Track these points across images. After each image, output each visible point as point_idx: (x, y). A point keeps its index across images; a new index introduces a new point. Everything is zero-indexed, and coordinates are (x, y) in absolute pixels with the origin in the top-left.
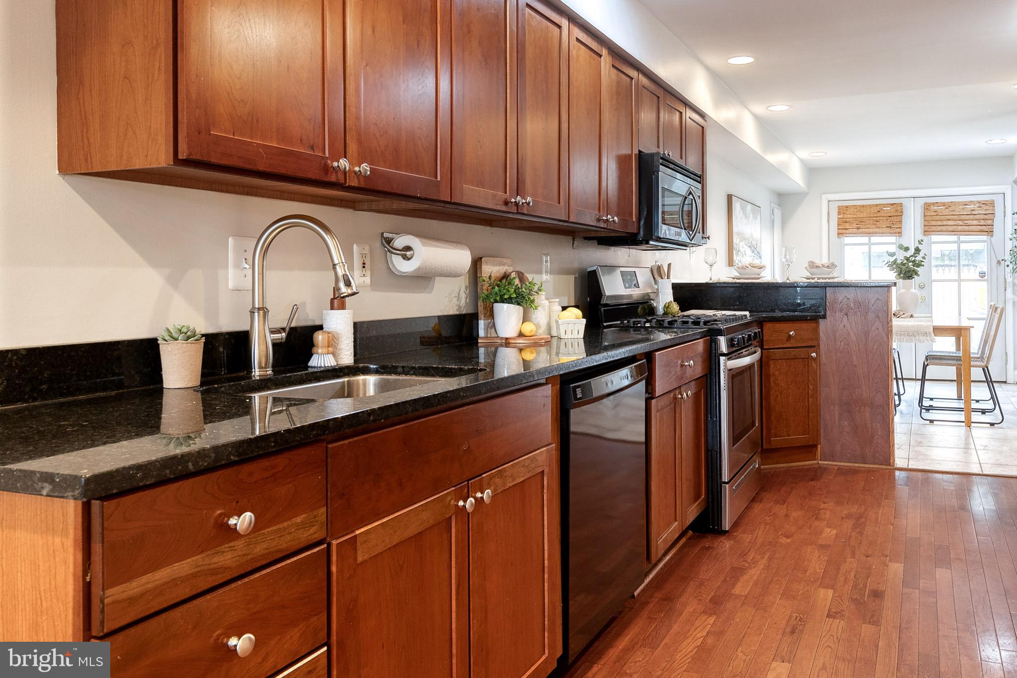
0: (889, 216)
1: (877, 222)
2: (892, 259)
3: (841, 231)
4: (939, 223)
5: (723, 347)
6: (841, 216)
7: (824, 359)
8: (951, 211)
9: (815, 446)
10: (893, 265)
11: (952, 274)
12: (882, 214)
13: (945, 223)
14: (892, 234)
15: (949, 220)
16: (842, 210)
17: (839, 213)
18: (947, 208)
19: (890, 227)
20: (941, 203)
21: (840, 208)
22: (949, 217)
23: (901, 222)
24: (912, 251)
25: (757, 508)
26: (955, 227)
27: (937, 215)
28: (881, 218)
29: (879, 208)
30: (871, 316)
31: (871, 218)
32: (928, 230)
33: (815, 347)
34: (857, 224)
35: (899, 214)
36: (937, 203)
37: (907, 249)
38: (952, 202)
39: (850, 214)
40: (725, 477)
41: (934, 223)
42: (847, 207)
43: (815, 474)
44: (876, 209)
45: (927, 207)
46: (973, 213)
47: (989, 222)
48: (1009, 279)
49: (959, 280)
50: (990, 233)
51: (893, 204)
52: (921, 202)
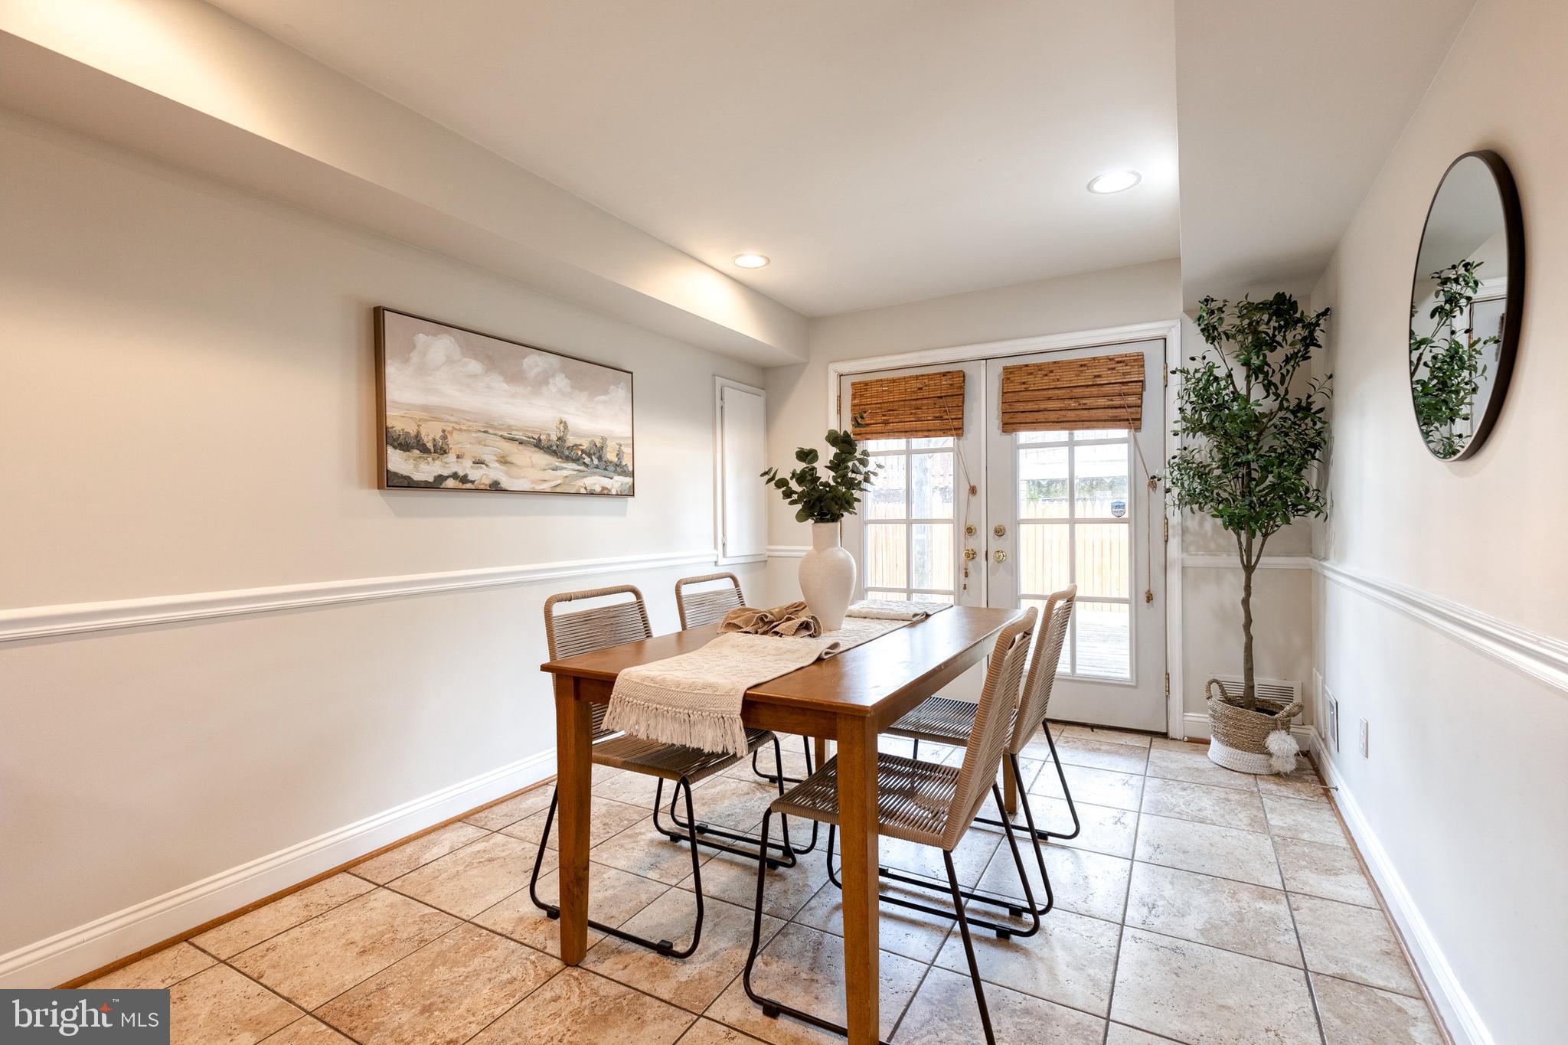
0: (939, 397)
1: (918, 409)
3: (859, 429)
6: (861, 402)
8: (1054, 381)
12: (926, 394)
13: (1043, 405)
14: (944, 432)
15: (1050, 399)
16: (861, 390)
17: (858, 396)
18: (1046, 375)
19: (940, 418)
20: (1034, 365)
21: (859, 386)
22: (1050, 393)
23: (961, 407)
26: (1063, 413)
27: (1027, 390)
28: (925, 402)
29: (922, 382)
31: (908, 403)
32: (1012, 420)
34: (883, 415)
35: (956, 391)
36: (1027, 366)
38: (1055, 362)
39: (872, 397)
41: (1021, 407)
42: (866, 384)
44: (915, 385)
45: (1009, 373)
46: (1099, 381)
47: (1132, 400)
48: (1175, 519)
49: (1072, 521)
50: (1134, 422)
51: (944, 374)
52: (998, 367)
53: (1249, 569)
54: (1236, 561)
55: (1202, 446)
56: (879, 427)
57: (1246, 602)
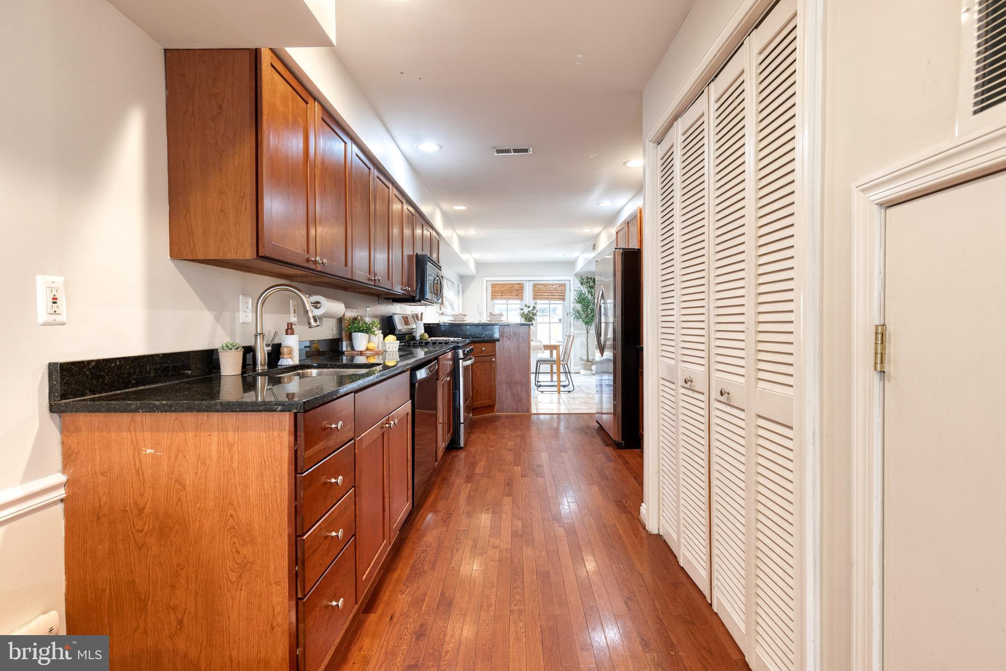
0: (516, 290)
1: (510, 292)
2: (522, 312)
3: (493, 297)
4: (541, 294)
5: (461, 355)
6: (493, 289)
7: (498, 362)
8: (545, 288)
9: (494, 406)
10: (523, 315)
11: (546, 319)
12: (512, 288)
13: (543, 294)
14: (518, 299)
15: (544, 292)
16: (494, 286)
17: (492, 287)
18: (544, 286)
19: (517, 295)
20: (541, 283)
21: (492, 285)
23: (522, 293)
24: (531, 308)
25: (473, 437)
26: (547, 296)
27: (539, 290)
28: (512, 291)
29: (512, 285)
30: (521, 340)
31: (507, 290)
32: (536, 297)
33: (494, 356)
34: (501, 294)
35: (521, 288)
36: (539, 283)
37: (529, 307)
38: (546, 284)
39: (496, 288)
40: (462, 421)
41: (538, 294)
42: (496, 284)
43: (494, 419)
44: (510, 286)
45: (535, 285)
46: (557, 289)
47: (563, 294)
48: (572, 322)
49: (550, 323)
50: (564, 299)
51: (518, 284)
52: (532, 283)
53: (588, 333)
54: (585, 332)
55: (579, 306)
56: (500, 297)
57: (587, 340)
